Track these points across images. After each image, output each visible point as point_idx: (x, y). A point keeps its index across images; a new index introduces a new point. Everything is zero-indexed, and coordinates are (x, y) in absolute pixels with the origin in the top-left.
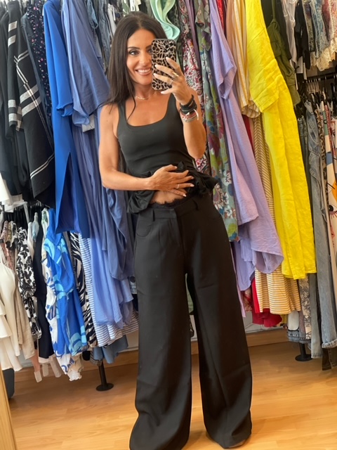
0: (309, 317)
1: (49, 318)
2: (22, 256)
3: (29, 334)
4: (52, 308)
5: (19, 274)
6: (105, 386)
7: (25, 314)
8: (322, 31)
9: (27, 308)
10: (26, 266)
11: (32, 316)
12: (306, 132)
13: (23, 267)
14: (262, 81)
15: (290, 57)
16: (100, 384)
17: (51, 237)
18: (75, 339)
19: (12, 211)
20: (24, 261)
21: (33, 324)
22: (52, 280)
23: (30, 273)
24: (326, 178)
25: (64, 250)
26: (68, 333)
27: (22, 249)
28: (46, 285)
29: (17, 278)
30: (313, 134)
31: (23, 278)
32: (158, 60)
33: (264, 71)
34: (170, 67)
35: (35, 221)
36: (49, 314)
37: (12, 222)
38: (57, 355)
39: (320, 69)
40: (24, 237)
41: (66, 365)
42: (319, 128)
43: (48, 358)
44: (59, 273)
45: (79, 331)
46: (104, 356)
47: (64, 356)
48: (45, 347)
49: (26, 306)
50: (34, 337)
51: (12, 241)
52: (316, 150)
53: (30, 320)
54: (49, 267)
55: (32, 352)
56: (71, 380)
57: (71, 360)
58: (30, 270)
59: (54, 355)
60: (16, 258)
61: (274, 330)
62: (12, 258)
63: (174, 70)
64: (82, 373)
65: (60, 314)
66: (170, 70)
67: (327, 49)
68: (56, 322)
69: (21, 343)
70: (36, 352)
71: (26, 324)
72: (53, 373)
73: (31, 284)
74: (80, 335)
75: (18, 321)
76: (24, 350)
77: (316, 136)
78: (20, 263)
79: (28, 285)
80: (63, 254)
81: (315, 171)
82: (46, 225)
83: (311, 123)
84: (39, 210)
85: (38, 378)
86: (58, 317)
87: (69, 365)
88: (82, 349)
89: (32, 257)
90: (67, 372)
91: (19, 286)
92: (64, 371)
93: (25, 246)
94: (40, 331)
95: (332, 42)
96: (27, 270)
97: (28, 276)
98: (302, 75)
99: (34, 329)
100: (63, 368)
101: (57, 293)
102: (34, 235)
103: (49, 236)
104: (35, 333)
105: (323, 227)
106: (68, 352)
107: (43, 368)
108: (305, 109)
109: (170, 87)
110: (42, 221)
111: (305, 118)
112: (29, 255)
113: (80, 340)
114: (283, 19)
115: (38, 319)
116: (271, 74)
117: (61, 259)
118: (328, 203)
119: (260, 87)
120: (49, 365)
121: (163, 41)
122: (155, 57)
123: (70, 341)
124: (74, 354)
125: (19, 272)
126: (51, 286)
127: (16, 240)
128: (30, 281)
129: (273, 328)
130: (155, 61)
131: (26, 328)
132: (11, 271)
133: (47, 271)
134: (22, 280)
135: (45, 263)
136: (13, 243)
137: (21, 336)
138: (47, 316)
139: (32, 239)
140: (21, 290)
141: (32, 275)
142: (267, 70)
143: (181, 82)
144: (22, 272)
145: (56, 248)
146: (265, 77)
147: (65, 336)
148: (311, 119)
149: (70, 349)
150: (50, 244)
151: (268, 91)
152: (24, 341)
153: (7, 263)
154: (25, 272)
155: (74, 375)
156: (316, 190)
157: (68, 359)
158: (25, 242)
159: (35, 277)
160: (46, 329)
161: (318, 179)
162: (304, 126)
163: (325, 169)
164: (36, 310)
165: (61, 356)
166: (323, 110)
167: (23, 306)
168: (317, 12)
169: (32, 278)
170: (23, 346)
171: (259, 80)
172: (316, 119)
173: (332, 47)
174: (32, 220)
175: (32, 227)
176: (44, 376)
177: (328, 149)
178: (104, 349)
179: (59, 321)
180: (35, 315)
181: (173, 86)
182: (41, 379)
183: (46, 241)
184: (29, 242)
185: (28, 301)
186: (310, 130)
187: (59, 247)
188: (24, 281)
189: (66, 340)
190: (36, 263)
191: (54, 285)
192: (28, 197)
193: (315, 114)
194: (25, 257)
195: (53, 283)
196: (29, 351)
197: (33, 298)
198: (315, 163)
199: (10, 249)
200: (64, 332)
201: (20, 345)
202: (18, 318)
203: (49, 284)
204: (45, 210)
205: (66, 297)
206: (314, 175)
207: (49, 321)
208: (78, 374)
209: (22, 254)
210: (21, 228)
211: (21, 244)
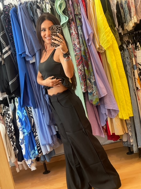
0: (132, 135)
1: (21, 144)
2: (8, 119)
3: (13, 152)
4: (22, 140)
5: (7, 126)
6: (47, 172)
7: (10, 143)
8: (128, 14)
9: (11, 141)
10: (10, 123)
11: (14, 144)
12: (124, 57)
13: (9, 123)
14: (104, 37)
15: (115, 26)
16: (45, 171)
17: (20, 109)
18: (33, 153)
19: (2, 100)
20: (9, 120)
21: (14, 147)
22: (21, 128)
23: (12, 125)
24: (134, 76)
25: (26, 114)
26: (30, 150)
27: (7, 115)
28: (19, 130)
29: (6, 128)
30: (127, 57)
31: (9, 128)
32: (54, 34)
33: (105, 32)
34: (59, 37)
35: (12, 103)
36: (21, 142)
37: (2, 104)
38: (26, 160)
39: (128, 30)
40: (8, 110)
41: (30, 164)
42: (130, 55)
43: (22, 161)
44: (24, 124)
45: (34, 149)
46: (45, 159)
47: (29, 160)
48: (20, 157)
49: (11, 140)
50: (15, 153)
51: (3, 112)
52: (129, 64)
53: (13, 146)
54: (19, 122)
55: (15, 159)
56: (32, 170)
57: (32, 162)
58: (12, 124)
59: (24, 160)
60: (5, 119)
61: (116, 142)
62: (4, 120)
63: (60, 38)
64: (36, 167)
65: (26, 142)
66: (59, 38)
67: (131, 22)
68: (24, 146)
69: (10, 156)
70: (16, 160)
71: (11, 148)
72: (24, 168)
73: (13, 130)
74: (35, 150)
75: (8, 147)
76: (11, 159)
77: (129, 58)
78: (7, 121)
79: (11, 130)
80: (25, 116)
81: (130, 73)
82: (17, 105)
83: (126, 53)
84: (14, 98)
85: (18, 171)
86: (25, 143)
87: (31, 164)
88: (36, 156)
89: (12, 119)
90: (30, 167)
91: (7, 131)
92: (29, 167)
93: (9, 114)
94: (18, 150)
95: (132, 18)
96: (10, 124)
97: (11, 127)
98: (121, 33)
99: (15, 150)
100: (28, 165)
101: (24, 133)
102: (12, 109)
103: (19, 109)
104: (15, 151)
105: (135, 96)
106: (30, 158)
107: (19, 166)
108: (123, 47)
109: (59, 46)
110: (15, 103)
111: (124, 51)
112: (11, 118)
113: (35, 153)
114: (111, 10)
115: (16, 145)
116: (108, 33)
117: (25, 119)
118: (136, 86)
119: (104, 39)
120: (22, 164)
121: (55, 26)
122: (52, 33)
123: (31, 153)
124: (33, 159)
125: (7, 125)
126: (21, 131)
127: (5, 112)
128: (12, 129)
129: (116, 141)
130: (52, 35)
131: (11, 149)
132: (3, 125)
133: (19, 124)
134: (8, 129)
135: (18, 121)
136: (3, 113)
137: (9, 153)
138: (20, 143)
139: (11, 111)
140: (8, 133)
141: (13, 126)
142: (106, 32)
143: (64, 44)
144: (8, 125)
145: (22, 114)
146: (106, 35)
147: (28, 151)
148: (126, 51)
149: (31, 157)
150: (20, 112)
151: (107, 41)
152: (11, 155)
153: (1, 122)
154: (10, 125)
155: (33, 168)
156: (130, 81)
157: (31, 161)
158: (8, 113)
159: (14, 127)
160: (20, 149)
161: (131, 76)
162: (123, 54)
163: (134, 72)
164: (15, 141)
165: (27, 160)
166: (131, 47)
167: (9, 140)
168: (125, 6)
169: (13, 127)
170: (11, 157)
171: (103, 36)
172: (128, 51)
173: (133, 21)
174: (11, 103)
175: (11, 106)
176: (20, 169)
177: (134, 64)
178: (45, 156)
179: (25, 145)
180: (15, 144)
181: (60, 45)
182: (19, 171)
183: (18, 111)
184: (10, 112)
185: (12, 137)
186: (126, 56)
187: (23, 113)
188: (9, 129)
189: (29, 153)
190: (14, 121)
191: (22, 130)
192: (9, 93)
193: (128, 49)
194: (9, 119)
195: (22, 129)
196: (13, 159)
197: (14, 136)
198: (129, 70)
199: (2, 116)
200: (28, 150)
201: (9, 157)
202: (8, 145)
203: (20, 130)
204: (16, 98)
205: (28, 135)
206: (129, 75)
207: (21, 145)
208: (35, 167)
209: (8, 117)
210: (6, 107)
211: (7, 113)
